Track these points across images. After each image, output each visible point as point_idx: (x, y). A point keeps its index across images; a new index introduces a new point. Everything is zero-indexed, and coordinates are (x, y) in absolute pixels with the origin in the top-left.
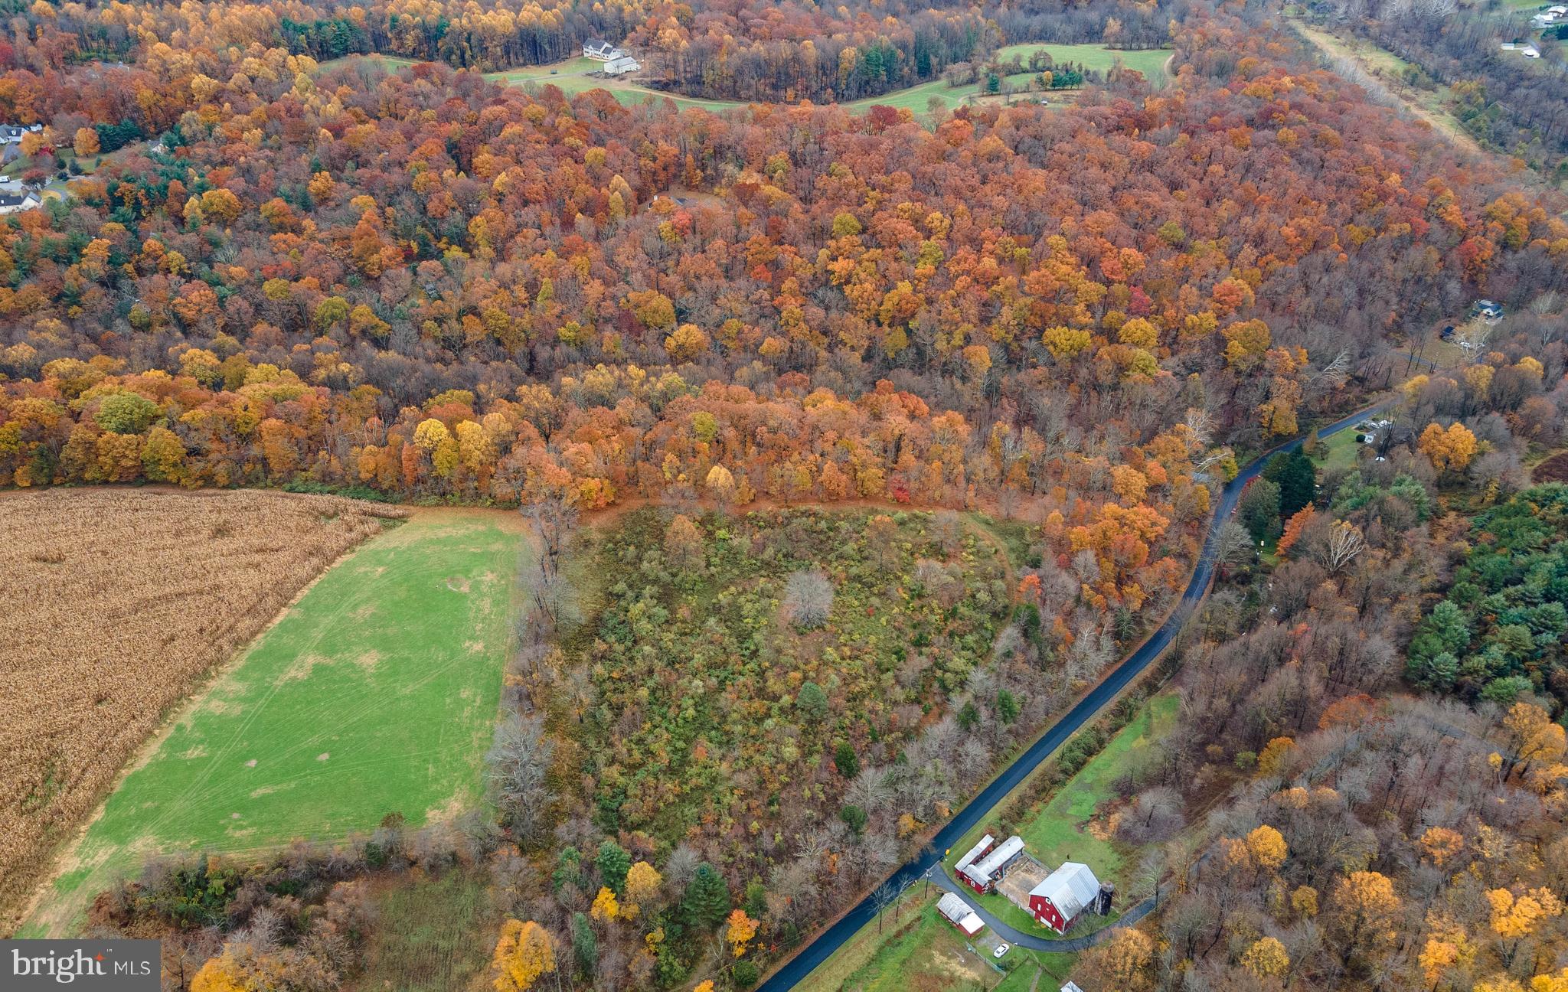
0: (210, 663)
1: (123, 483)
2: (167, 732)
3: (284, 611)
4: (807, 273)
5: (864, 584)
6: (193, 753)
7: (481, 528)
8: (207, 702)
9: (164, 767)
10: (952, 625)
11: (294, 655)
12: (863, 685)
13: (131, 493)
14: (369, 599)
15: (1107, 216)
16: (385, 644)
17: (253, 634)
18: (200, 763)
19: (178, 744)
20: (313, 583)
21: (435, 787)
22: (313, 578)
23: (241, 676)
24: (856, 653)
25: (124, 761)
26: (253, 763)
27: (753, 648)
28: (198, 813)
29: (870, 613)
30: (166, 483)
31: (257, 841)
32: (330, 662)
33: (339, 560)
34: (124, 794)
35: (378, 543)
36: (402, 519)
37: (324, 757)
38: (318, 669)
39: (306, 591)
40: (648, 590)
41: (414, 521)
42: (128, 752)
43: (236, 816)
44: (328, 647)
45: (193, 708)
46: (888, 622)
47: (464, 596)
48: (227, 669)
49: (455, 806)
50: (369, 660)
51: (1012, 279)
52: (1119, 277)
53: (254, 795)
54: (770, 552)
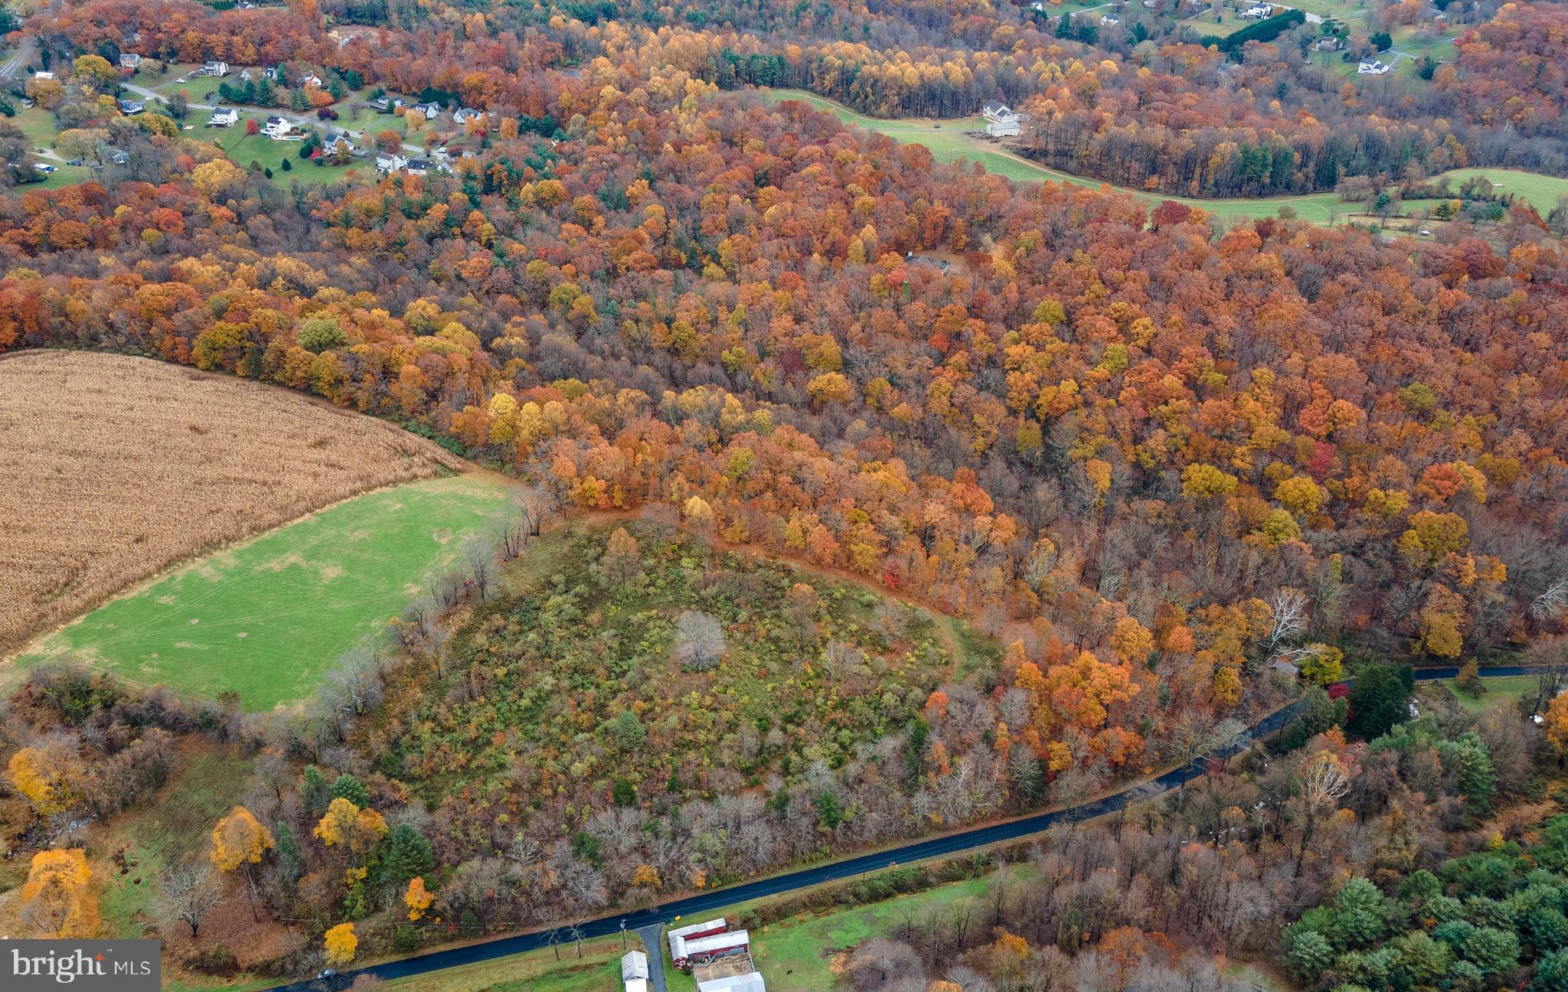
0: (225, 537)
1: (294, 389)
2: (162, 579)
3: (308, 515)
4: (982, 352)
5: (778, 647)
6: (165, 600)
7: (502, 496)
8: (204, 566)
9: (141, 602)
10: (838, 714)
11: (285, 551)
12: (702, 736)
13: (296, 397)
14: (370, 526)
15: (1344, 362)
16: (351, 564)
17: (271, 526)
18: (167, 607)
19: (160, 590)
20: (344, 501)
21: (299, 688)
22: (345, 497)
23: (240, 555)
24: (716, 705)
25: (119, 589)
26: (195, 621)
27: (625, 667)
28: (134, 644)
29: (765, 675)
30: (324, 397)
31: (154, 678)
32: (304, 565)
33: (378, 489)
34: (104, 612)
35: (421, 486)
36: (457, 472)
37: (243, 635)
38: (294, 567)
39: (334, 506)
40: (581, 588)
41: (465, 477)
42: (125, 584)
43: (155, 655)
44: (312, 554)
45: (192, 567)
46: (774, 689)
47: (438, 546)
48: (236, 546)
49: (299, 708)
50: (332, 572)
51: (1184, 404)
52: (1316, 430)
53: (178, 645)
54: (712, 590)
